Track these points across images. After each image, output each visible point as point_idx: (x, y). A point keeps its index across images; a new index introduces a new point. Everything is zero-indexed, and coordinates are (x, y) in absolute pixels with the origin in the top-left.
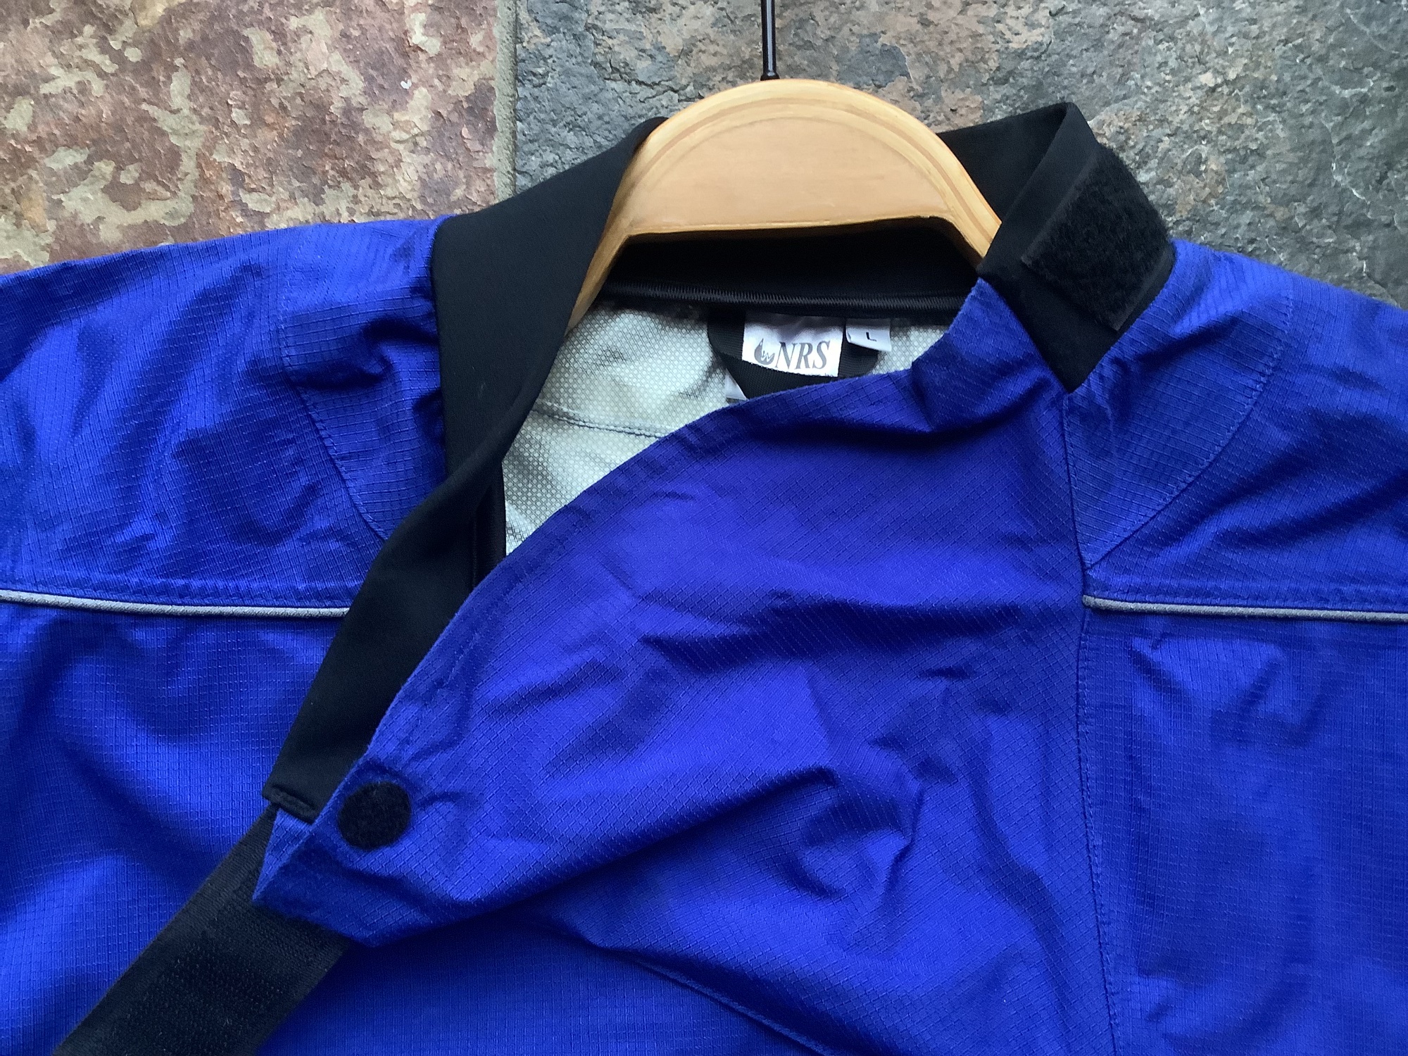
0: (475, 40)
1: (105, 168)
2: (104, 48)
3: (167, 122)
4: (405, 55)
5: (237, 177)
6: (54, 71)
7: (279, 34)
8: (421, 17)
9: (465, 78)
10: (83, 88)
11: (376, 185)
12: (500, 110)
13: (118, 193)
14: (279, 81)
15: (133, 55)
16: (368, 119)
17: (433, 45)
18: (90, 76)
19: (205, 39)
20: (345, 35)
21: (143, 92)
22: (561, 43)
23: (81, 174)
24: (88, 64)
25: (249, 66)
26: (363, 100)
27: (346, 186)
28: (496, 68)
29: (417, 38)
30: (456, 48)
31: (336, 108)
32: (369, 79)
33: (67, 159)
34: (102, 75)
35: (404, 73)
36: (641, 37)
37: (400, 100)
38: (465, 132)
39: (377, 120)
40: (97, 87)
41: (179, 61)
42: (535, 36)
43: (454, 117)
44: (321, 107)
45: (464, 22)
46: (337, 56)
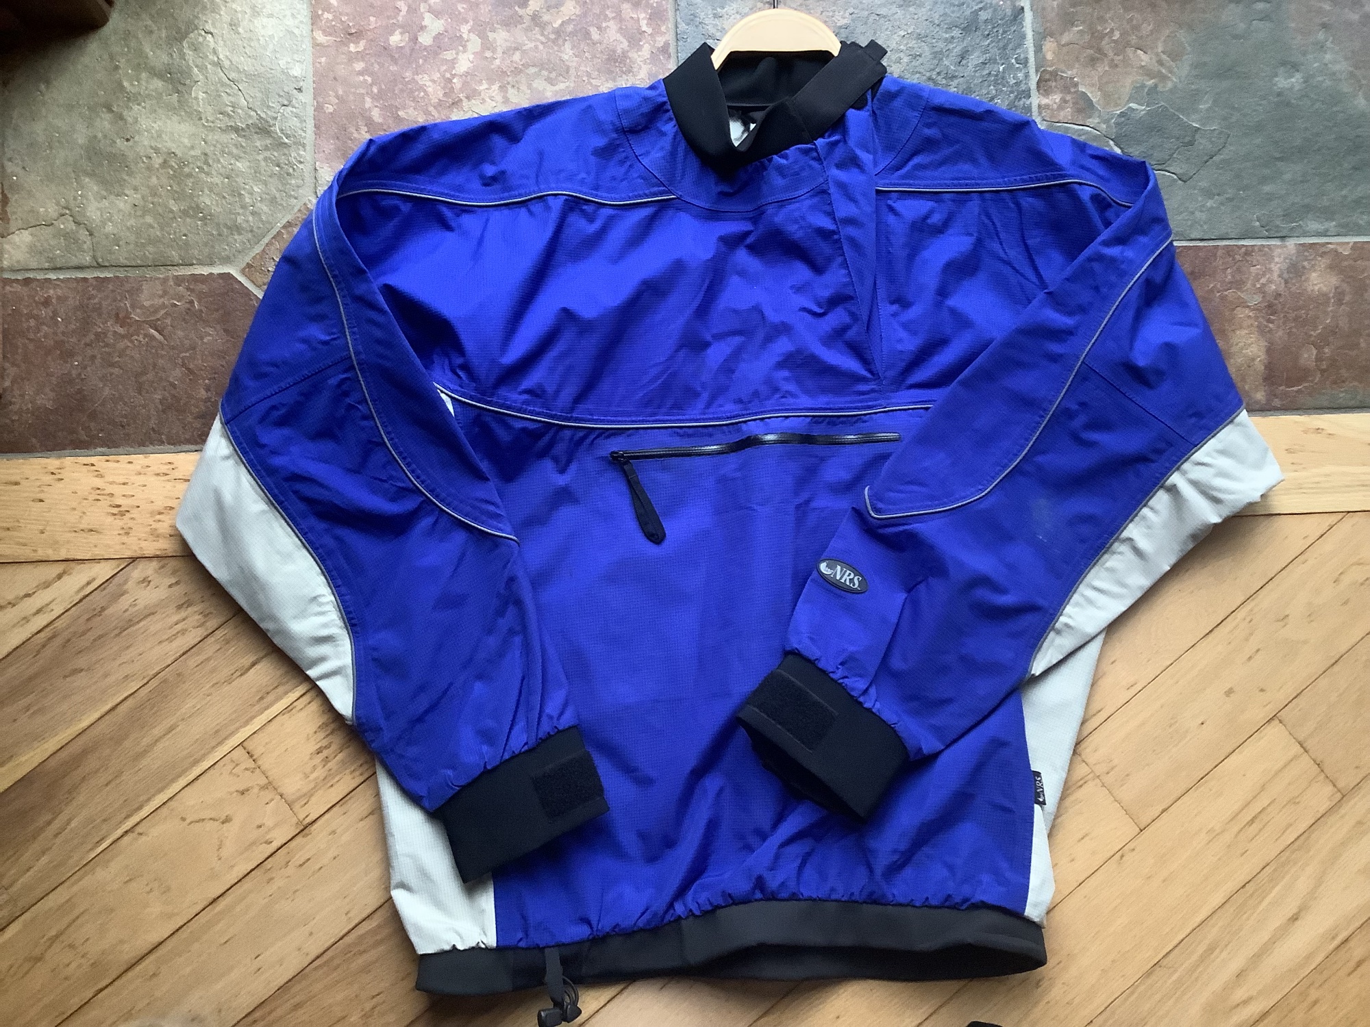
0: (663, 29)
1: (545, 73)
2: (542, 35)
3: (566, 57)
4: (640, 34)
5: (589, 75)
6: (526, 42)
7: (599, 28)
8: (646, 22)
9: (661, 40)
10: (536, 47)
11: (634, 76)
12: (672, 50)
13: (550, 81)
14: (600, 43)
15: (553, 36)
16: (630, 54)
17: (649, 31)
18: (538, 43)
19: (575, 30)
20: (621, 28)
21: (556, 48)
22: (691, 29)
23: (537, 75)
24: (538, 40)
25: (591, 39)
26: (628, 48)
27: (624, 76)
28: (670, 37)
29: (644, 28)
30: (657, 32)
31: (619, 51)
32: (629, 42)
33: (532, 70)
34: (542, 43)
35: (640, 40)
36: (717, 25)
37: (640, 48)
38: (661, 57)
39: (633, 54)
40: (541, 47)
41: (567, 38)
42: (682, 26)
43: (658, 53)
44: (614, 51)
45: (659, 22)
46: (619, 35)
